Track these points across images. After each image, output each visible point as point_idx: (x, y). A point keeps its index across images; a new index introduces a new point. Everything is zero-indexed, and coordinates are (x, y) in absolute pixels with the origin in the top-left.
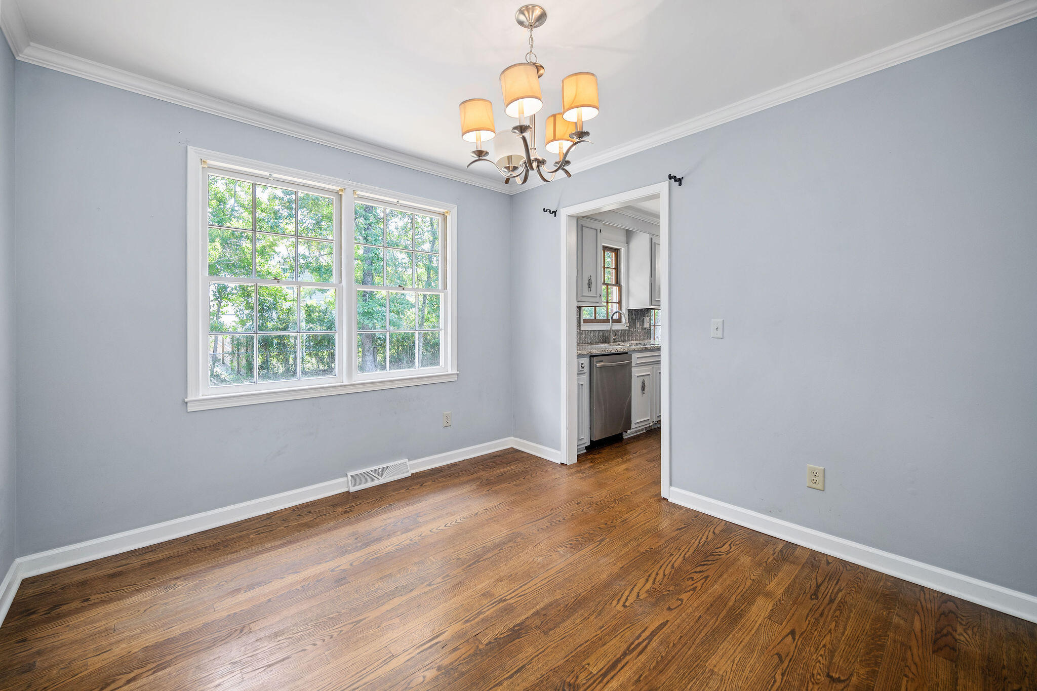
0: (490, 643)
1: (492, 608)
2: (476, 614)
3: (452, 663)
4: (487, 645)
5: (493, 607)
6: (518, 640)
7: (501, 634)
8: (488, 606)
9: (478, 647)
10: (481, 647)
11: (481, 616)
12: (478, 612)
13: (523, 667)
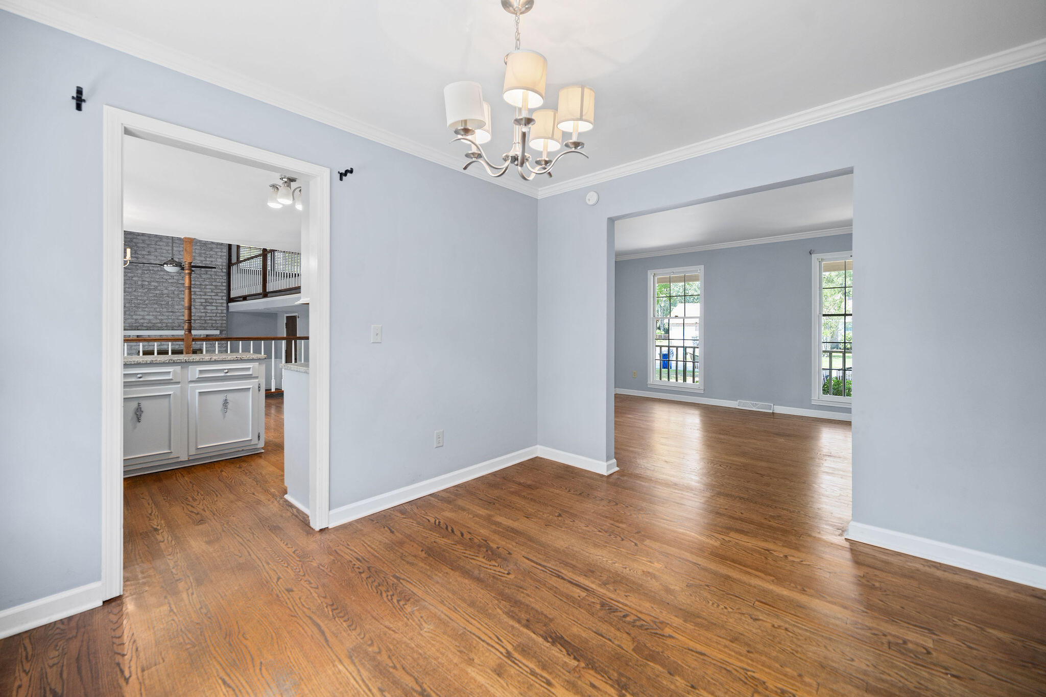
0: (575, 658)
1: (522, 663)
2: (536, 677)
3: (612, 686)
4: (578, 661)
5: (520, 662)
6: (565, 638)
7: (561, 651)
8: (520, 667)
9: (583, 668)
10: (583, 665)
11: (538, 671)
12: (532, 675)
13: (595, 632)
